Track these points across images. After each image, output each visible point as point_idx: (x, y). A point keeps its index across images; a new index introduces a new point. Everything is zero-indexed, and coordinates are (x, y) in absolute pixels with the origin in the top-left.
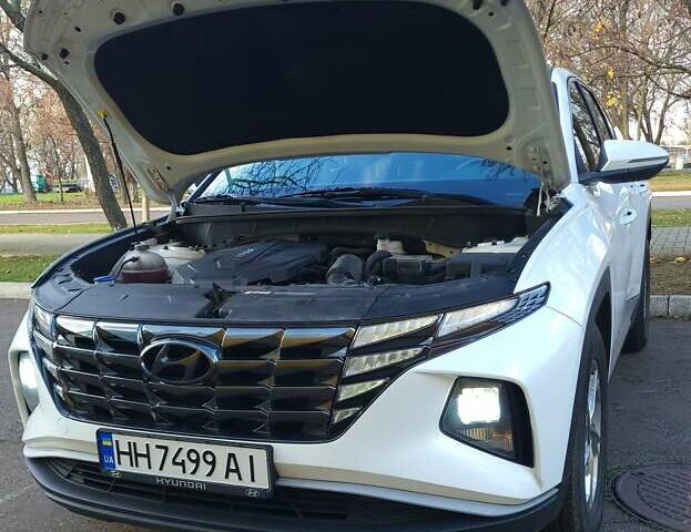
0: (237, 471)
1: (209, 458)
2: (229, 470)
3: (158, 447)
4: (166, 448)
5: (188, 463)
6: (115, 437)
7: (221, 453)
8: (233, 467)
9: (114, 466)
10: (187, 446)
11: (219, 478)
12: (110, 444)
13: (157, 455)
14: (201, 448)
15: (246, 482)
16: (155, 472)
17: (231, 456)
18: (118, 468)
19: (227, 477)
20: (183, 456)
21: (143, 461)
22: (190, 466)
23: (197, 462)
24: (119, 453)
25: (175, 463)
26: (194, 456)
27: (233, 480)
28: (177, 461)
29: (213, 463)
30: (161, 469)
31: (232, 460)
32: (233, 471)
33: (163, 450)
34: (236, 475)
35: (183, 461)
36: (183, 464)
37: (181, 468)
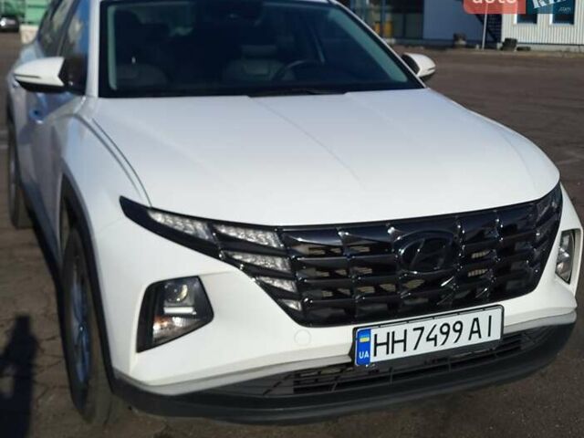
0: (478, 332)
1: (458, 327)
2: (472, 332)
3: (415, 329)
4: (422, 329)
6: (374, 332)
7: (467, 319)
8: (475, 329)
9: (368, 359)
10: (440, 322)
11: (464, 341)
12: (367, 339)
13: (413, 337)
14: (451, 320)
15: (485, 339)
16: (410, 352)
17: (476, 320)
18: (373, 359)
19: (470, 339)
20: (437, 331)
21: (399, 347)
22: (441, 338)
23: (447, 333)
24: (376, 345)
25: (428, 339)
26: (445, 329)
27: (475, 340)
29: (460, 331)
30: (415, 348)
31: (476, 323)
32: (475, 332)
33: (420, 331)
34: (477, 335)
35: (436, 336)
36: (435, 339)
37: (433, 342)
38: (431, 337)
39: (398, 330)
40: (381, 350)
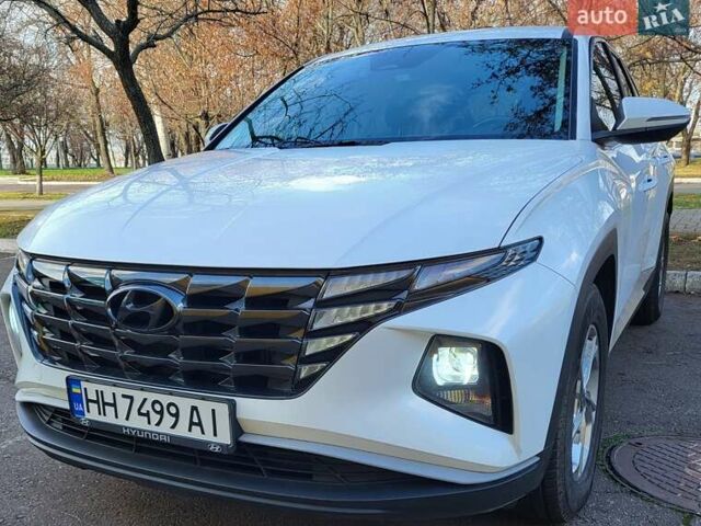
0: (199, 424)
1: (173, 410)
2: (192, 423)
3: (124, 396)
4: (131, 398)
5: (152, 414)
6: (83, 385)
7: (183, 403)
8: (195, 420)
10: (152, 397)
11: (182, 430)
12: (79, 391)
13: (123, 404)
14: (165, 399)
15: (208, 437)
16: (121, 421)
17: (195, 409)
18: (88, 415)
19: (190, 430)
20: (147, 407)
21: (110, 410)
22: (155, 418)
23: (161, 413)
24: (88, 401)
25: (140, 414)
26: (158, 408)
27: (196, 434)
28: (142, 411)
29: (177, 415)
30: (128, 419)
31: (195, 413)
32: (196, 424)
33: (130, 401)
34: (199, 428)
35: (148, 412)
36: (147, 415)
37: (146, 418)
38: (144, 411)
39: (107, 390)
40: (94, 407)
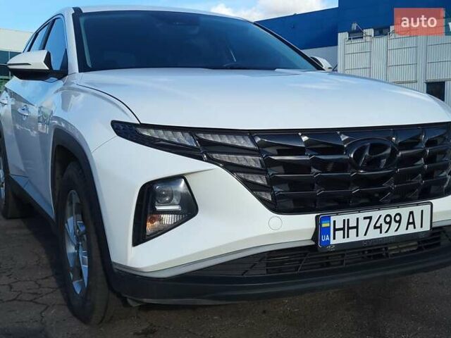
0: (413, 223)
1: (398, 218)
2: (409, 223)
3: (365, 218)
4: (370, 218)
5: (384, 225)
6: (333, 218)
7: (404, 211)
8: (411, 221)
9: (329, 241)
10: (384, 213)
11: (402, 231)
12: (328, 225)
13: (363, 225)
14: (393, 212)
15: (418, 229)
16: (361, 237)
17: (411, 213)
18: (333, 242)
19: (407, 229)
20: (381, 221)
21: (353, 232)
22: (385, 227)
23: (390, 223)
24: (335, 230)
25: (375, 227)
26: (388, 219)
27: (411, 230)
28: (377, 225)
29: (399, 222)
30: (365, 235)
31: (411, 216)
32: (411, 223)
33: (368, 220)
34: (412, 225)
35: (381, 224)
36: (380, 227)
37: (379, 230)
38: (378, 225)
39: (352, 217)
40: (339, 234)
